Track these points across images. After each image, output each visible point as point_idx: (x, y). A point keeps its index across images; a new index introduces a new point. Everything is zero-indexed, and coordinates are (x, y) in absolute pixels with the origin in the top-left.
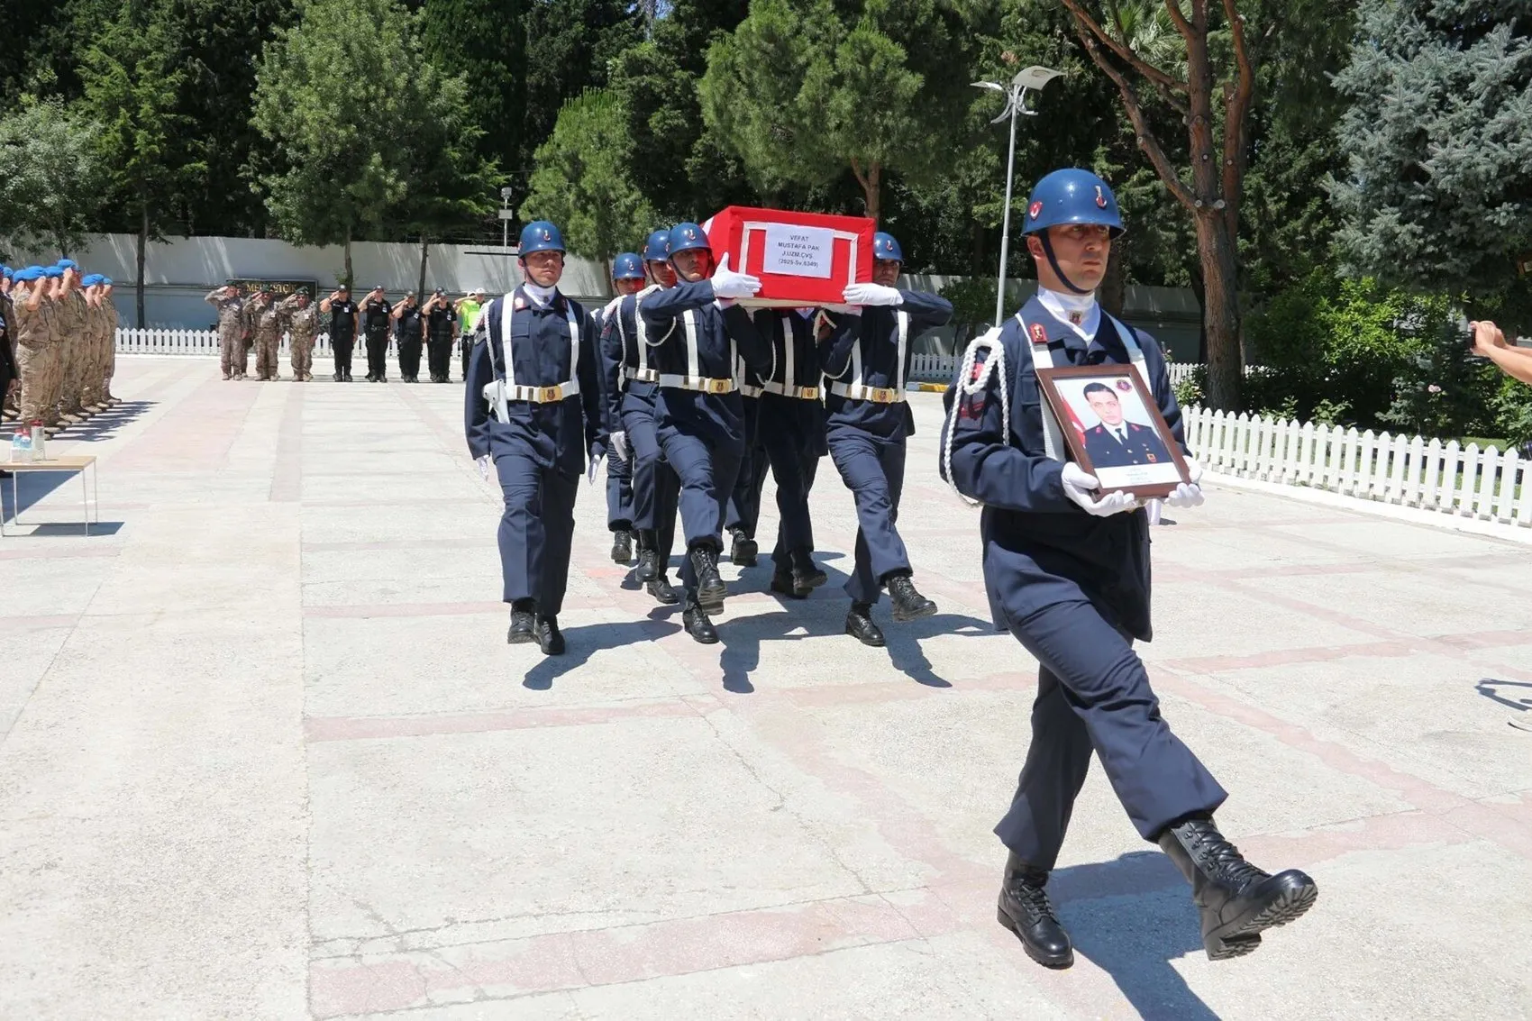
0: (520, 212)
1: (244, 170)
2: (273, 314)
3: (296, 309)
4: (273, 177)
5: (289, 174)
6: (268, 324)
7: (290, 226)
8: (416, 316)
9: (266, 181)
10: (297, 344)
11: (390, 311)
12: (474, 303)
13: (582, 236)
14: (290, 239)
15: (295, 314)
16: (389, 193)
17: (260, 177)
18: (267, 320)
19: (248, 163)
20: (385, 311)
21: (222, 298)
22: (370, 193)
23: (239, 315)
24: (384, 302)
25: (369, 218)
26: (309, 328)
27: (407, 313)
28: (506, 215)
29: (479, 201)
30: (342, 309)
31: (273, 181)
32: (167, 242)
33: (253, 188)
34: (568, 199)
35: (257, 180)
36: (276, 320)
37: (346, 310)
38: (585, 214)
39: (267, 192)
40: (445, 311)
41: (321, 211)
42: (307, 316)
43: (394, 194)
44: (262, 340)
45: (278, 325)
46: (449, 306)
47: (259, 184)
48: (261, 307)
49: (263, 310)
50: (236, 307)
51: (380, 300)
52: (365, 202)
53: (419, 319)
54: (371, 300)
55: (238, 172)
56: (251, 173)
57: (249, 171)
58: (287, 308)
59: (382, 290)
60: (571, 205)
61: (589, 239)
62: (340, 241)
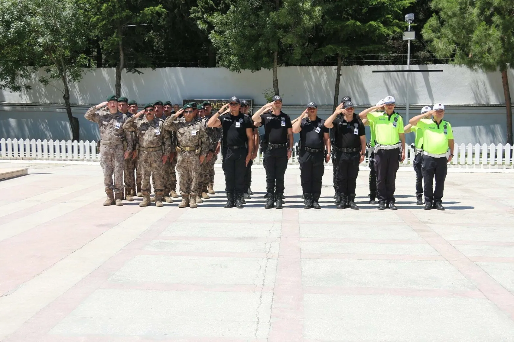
0: (423, 31)
1: (195, 11)
2: (157, 131)
3: (182, 125)
4: (216, 14)
5: (228, 12)
6: (152, 142)
7: (229, 53)
8: (318, 130)
9: (210, 19)
10: (185, 165)
11: (289, 125)
12: (381, 114)
13: (486, 47)
14: (228, 66)
15: (181, 130)
16: (306, 17)
17: (205, 16)
18: (151, 138)
19: (197, 6)
20: (283, 124)
21: (101, 113)
22: (290, 20)
23: (122, 133)
24: (282, 115)
25: (289, 41)
26: (197, 146)
27: (306, 127)
28: (409, 36)
29: (386, 23)
30: (233, 123)
31: (216, 18)
32: (139, 72)
33: (201, 26)
34: (471, 14)
35: (204, 18)
36: (161, 138)
37: (238, 125)
38: (490, 25)
39: (211, 26)
40: (352, 123)
41: (253, 39)
42: (194, 133)
43: (311, 18)
44: (146, 161)
45: (163, 143)
46: (356, 119)
47: (205, 22)
48: (144, 124)
49: (146, 126)
50: (117, 124)
51: (278, 114)
52: (286, 28)
53: (321, 135)
54: (269, 113)
55: (190, 14)
56: (200, 14)
57: (198, 12)
58: (172, 124)
59: (280, 101)
60: (475, 19)
61: (493, 49)
62: (268, 65)
